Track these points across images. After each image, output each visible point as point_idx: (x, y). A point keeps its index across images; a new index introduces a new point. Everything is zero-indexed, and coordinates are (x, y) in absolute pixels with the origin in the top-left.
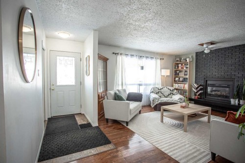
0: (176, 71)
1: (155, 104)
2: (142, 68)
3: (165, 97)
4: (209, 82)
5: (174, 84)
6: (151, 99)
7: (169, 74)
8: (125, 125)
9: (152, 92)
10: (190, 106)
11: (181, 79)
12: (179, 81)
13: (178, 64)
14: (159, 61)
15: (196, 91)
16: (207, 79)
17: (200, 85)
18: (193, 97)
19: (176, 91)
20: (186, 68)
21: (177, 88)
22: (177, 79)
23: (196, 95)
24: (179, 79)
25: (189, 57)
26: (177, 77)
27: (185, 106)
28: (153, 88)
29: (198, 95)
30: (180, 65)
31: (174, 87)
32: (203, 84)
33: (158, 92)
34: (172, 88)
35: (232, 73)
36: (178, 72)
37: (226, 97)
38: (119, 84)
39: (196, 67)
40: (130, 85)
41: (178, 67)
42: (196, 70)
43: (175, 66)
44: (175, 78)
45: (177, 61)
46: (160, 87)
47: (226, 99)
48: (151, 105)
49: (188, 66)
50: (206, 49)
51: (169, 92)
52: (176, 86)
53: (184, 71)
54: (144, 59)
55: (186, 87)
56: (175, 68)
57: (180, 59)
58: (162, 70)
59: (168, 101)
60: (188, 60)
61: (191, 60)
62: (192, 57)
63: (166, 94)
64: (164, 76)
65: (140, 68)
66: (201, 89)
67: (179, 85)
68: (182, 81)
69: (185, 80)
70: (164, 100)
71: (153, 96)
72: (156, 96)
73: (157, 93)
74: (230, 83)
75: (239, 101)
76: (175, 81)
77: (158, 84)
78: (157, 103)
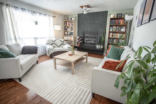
0: (65, 27)
1: (50, 54)
2: (36, 23)
3: (58, 47)
4: (85, 35)
5: (64, 37)
6: (47, 50)
7: (60, 29)
8: (18, 81)
9: (48, 44)
10: (75, 53)
11: (69, 33)
12: (67, 35)
13: (66, 22)
14: (51, 18)
15: (78, 41)
16: (84, 33)
17: (81, 37)
18: (77, 45)
19: (65, 42)
20: (72, 25)
21: (66, 39)
22: (66, 33)
23: (78, 44)
24: (68, 33)
25: (73, 17)
26: (66, 32)
27: (72, 54)
28: (49, 41)
29: (80, 44)
30: (68, 23)
31: (64, 39)
32: (82, 36)
33: (52, 43)
34: (63, 40)
35: (98, 30)
36: (67, 28)
37: (94, 44)
38: (11, 39)
39: (78, 25)
40: (25, 38)
41: (67, 24)
42: (78, 27)
43: (64, 23)
44: (65, 33)
45: (66, 19)
46: (54, 39)
47: (94, 45)
48: (47, 55)
49: (73, 24)
50: (85, 10)
51: (61, 43)
52: (66, 38)
53: (70, 27)
54: (38, 15)
55: (72, 39)
56: (64, 25)
57: (68, 18)
58: (54, 26)
59: (60, 50)
60: (73, 19)
61: (75, 19)
62: (76, 17)
63: (59, 45)
64: (57, 30)
65: (34, 23)
66: (81, 40)
67: (68, 37)
68: (70, 35)
69: (71, 34)
70: (57, 49)
71: (49, 47)
72: (51, 47)
73: (51, 45)
74: (96, 36)
75: (100, 46)
76: (65, 34)
77: (52, 37)
78: (51, 53)
